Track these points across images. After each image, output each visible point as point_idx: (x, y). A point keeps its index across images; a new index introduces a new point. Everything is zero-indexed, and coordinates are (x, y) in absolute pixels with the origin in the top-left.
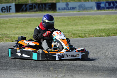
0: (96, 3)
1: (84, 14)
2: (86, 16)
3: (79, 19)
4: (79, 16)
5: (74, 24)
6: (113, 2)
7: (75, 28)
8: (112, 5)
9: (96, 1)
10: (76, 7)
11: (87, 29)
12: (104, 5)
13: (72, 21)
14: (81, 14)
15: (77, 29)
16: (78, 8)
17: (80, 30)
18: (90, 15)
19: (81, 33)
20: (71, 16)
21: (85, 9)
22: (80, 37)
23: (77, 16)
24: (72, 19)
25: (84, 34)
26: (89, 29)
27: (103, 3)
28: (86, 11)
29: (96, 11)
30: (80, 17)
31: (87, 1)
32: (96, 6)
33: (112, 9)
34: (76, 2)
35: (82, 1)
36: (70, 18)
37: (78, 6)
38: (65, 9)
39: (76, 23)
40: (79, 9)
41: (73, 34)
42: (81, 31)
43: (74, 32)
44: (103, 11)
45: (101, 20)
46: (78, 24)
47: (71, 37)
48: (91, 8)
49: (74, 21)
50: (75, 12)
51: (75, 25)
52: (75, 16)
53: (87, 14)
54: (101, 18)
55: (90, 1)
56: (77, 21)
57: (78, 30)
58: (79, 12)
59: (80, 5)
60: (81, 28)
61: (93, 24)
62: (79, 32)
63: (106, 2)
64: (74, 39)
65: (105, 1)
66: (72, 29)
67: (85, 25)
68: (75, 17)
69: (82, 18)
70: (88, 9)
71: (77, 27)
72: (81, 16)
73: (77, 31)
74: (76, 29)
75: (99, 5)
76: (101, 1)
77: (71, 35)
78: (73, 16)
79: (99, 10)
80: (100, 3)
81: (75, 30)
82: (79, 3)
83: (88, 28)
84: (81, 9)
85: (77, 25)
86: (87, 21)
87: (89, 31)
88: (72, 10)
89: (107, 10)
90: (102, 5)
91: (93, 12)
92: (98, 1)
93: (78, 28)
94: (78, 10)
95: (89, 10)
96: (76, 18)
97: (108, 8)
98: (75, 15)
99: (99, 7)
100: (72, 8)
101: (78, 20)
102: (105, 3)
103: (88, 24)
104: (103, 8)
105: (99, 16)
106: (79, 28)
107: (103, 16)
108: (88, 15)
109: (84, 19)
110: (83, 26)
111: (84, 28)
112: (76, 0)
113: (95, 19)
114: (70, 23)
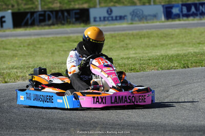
0: (163, 6)
1: (142, 28)
2: (145, 31)
3: (132, 37)
4: (131, 32)
5: (123, 47)
6: (195, 5)
7: (123, 54)
8: (193, 9)
9: (163, 4)
10: (125, 16)
11: (146, 55)
12: (179, 10)
13: (118, 41)
14: (135, 29)
15: (127, 56)
16: (129, 17)
18: (154, 30)
19: (134, 63)
20: (116, 33)
23: (127, 32)
24: (118, 38)
25: (140, 64)
26: (150, 55)
27: (177, 6)
28: (145, 22)
29: (163, 22)
30: (132, 34)
31: (147, 4)
32: (164, 12)
33: (194, 18)
34: (126, 5)
35: (138, 4)
36: (115, 36)
37: (131, 14)
38: (106, 19)
40: (132, 20)
41: (119, 65)
42: (135, 59)
43: (120, 62)
44: (177, 22)
45: (172, 38)
46: (130, 46)
49: (123, 41)
50: (124, 25)
51: (123, 49)
52: (123, 32)
53: (146, 28)
54: (173, 35)
55: (152, 3)
56: (127, 41)
57: (128, 58)
58: (132, 24)
59: (133, 11)
61: (156, 47)
62: (130, 62)
63: (183, 5)
65: (180, 3)
66: (119, 55)
67: (143, 48)
68: (123, 35)
69: (137, 35)
70: (149, 18)
71: (126, 52)
72: (135, 32)
73: (126, 60)
74: (125, 57)
75: (169, 9)
76: (173, 3)
78: (120, 32)
79: (170, 20)
80: (171, 7)
81: (122, 58)
82: (131, 9)
83: (146, 53)
84: (136, 18)
85: (127, 49)
86: (146, 41)
87: (149, 60)
88: (119, 21)
89: (184, 20)
90: (175, 11)
91: (158, 23)
92: (167, 3)
93: (128, 54)
94: (130, 22)
95: (150, 20)
96: (127, 36)
97: (187, 16)
98: (124, 29)
99: (169, 15)
100: (118, 18)
101: (130, 39)
102: (180, 6)
104: (177, 16)
105: (170, 30)
106: (131, 53)
107: (177, 31)
108: (148, 30)
109: (140, 38)
110: (139, 51)
111: (139, 54)
112: (126, 3)
113: (161, 37)
114: (114, 45)
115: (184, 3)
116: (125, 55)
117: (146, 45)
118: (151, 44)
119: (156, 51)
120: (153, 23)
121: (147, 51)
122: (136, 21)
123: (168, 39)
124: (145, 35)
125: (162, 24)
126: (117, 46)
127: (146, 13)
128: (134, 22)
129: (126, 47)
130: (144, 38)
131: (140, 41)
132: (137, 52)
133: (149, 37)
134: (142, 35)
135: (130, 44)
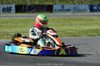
0: (89, 5)
1: (78, 16)
3: (74, 20)
4: (73, 17)
5: (69, 24)
7: (69, 28)
9: (89, 4)
10: (70, 9)
11: (81, 29)
12: (97, 8)
13: (67, 22)
14: (75, 16)
15: (72, 29)
16: (72, 10)
17: (74, 30)
18: (84, 17)
19: (75, 32)
20: (66, 17)
21: (79, 11)
22: (74, 36)
23: (71, 17)
24: (67, 20)
25: (78, 33)
26: (83, 29)
27: (96, 6)
28: (80, 13)
29: (89, 13)
30: (74, 18)
31: (81, 4)
32: (89, 8)
34: (71, 4)
35: (77, 4)
36: (65, 19)
37: (73, 8)
38: (61, 10)
39: (70, 24)
40: (73, 11)
41: (68, 33)
42: (76, 30)
44: (96, 13)
45: (93, 21)
46: (73, 24)
47: (66, 35)
48: (85, 10)
49: (69, 22)
50: (70, 14)
51: (69, 25)
52: (69, 17)
53: (81, 16)
54: (94, 19)
55: (84, 4)
56: (71, 22)
57: (72, 30)
58: (73, 13)
59: (74, 7)
60: (76, 28)
61: (86, 25)
62: (73, 32)
64: (69, 37)
65: (97, 4)
67: (79, 25)
69: (76, 19)
70: (82, 11)
72: (75, 17)
73: (71, 31)
74: (71, 29)
75: (92, 7)
76: (94, 4)
77: (66, 34)
78: (68, 17)
79: (92, 12)
80: (93, 6)
81: (69, 30)
82: (73, 6)
83: (81, 28)
84: (76, 11)
85: (71, 25)
86: (80, 22)
87: (83, 31)
88: (67, 12)
89: (99, 13)
90: (95, 8)
91: (86, 14)
92: (91, 4)
94: (73, 12)
95: (82, 12)
96: (71, 19)
99: (92, 10)
100: (67, 10)
101: (73, 20)
102: (97, 6)
103: (81, 25)
104: (96, 11)
105: (92, 17)
106: (74, 28)
107: (96, 18)
108: (81, 17)
109: (78, 20)
111: (78, 28)
112: (71, 3)
113: (88, 20)
114: (65, 23)
115: (99, 4)
116: (70, 28)
117: (80, 24)
118: (83, 23)
119: (86, 27)
120: (84, 13)
121: (81, 27)
122: (75, 12)
123: (92, 21)
124: (80, 19)
125: (88, 14)
126: (66, 24)
127: (80, 8)
128: (75, 13)
129: (71, 24)
130: (80, 20)
131: (78, 22)
132: (76, 27)
133: (82, 20)
134: (79, 19)
135: (73, 23)
